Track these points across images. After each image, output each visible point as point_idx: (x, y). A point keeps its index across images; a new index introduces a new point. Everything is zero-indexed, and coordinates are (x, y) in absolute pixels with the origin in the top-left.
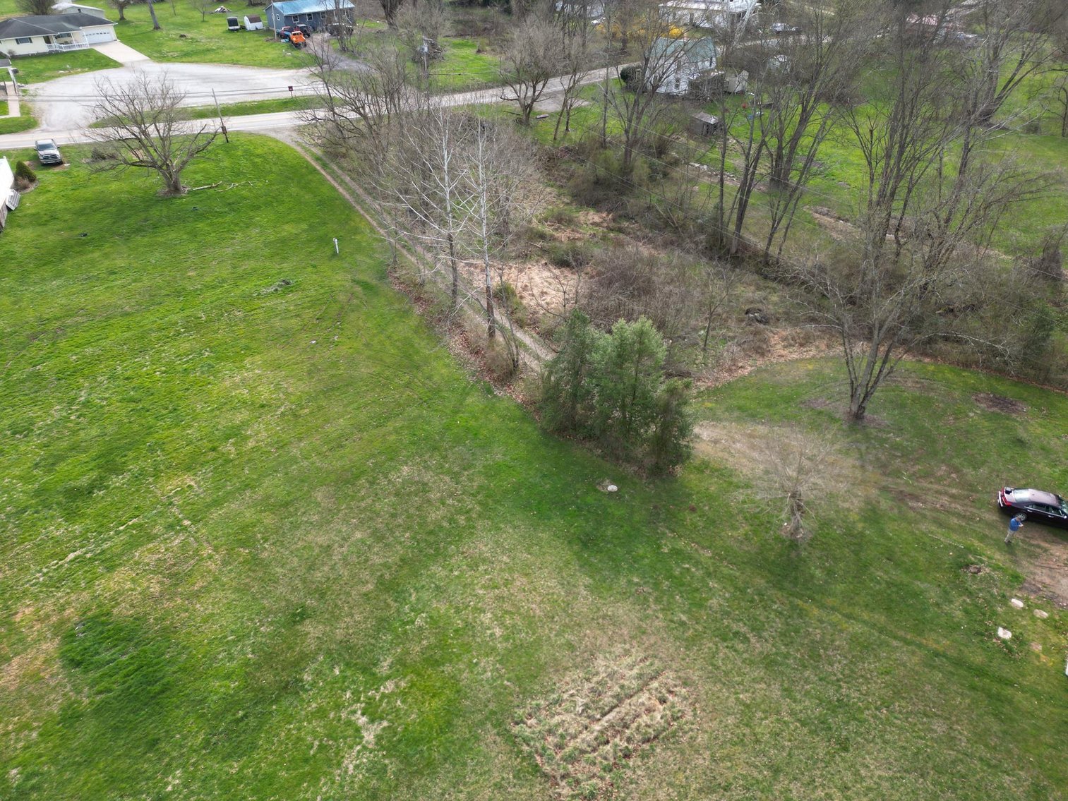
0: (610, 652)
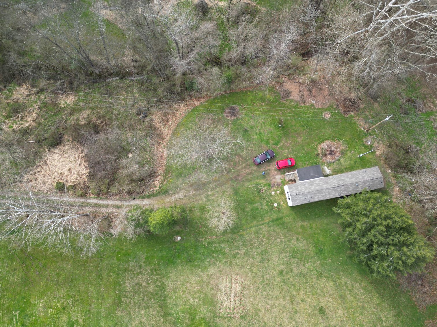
0: (220, 282)
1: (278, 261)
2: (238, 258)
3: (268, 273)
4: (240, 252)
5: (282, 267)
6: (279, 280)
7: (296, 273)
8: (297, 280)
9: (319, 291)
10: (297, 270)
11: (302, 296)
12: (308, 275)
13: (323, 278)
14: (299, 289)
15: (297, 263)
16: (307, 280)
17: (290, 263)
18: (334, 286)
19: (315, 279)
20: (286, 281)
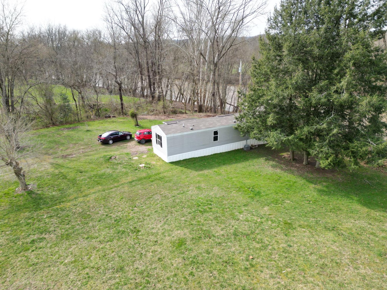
1: (166, 226)
3: (138, 257)
4: (46, 236)
5: (179, 234)
6: (177, 261)
7: (223, 235)
8: (233, 249)
9: (313, 258)
10: (222, 230)
11: (271, 282)
12: (257, 231)
13: (299, 229)
14: (252, 266)
15: (216, 218)
16: (261, 241)
17: (199, 222)
18: (341, 239)
19: (281, 237)
20: (200, 258)
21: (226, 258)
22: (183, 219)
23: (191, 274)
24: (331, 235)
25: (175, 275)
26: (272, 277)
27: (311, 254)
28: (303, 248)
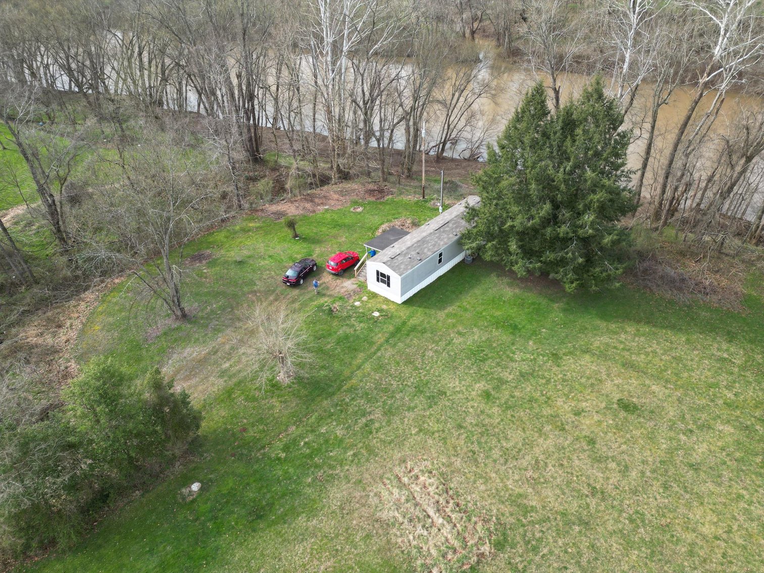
0: (377, 507)
1: (463, 382)
2: (377, 431)
3: (464, 415)
4: (372, 417)
5: (481, 386)
6: (495, 410)
7: (513, 379)
8: (528, 389)
9: (583, 380)
10: (510, 374)
11: (566, 406)
12: (537, 369)
13: (564, 358)
14: (549, 399)
15: (498, 364)
16: (543, 377)
17: (486, 371)
18: (596, 359)
19: (555, 369)
20: (510, 403)
21: (527, 398)
22: (472, 372)
23: (512, 416)
24: (587, 357)
25: (502, 420)
26: (565, 403)
27: (581, 377)
28: (574, 374)
